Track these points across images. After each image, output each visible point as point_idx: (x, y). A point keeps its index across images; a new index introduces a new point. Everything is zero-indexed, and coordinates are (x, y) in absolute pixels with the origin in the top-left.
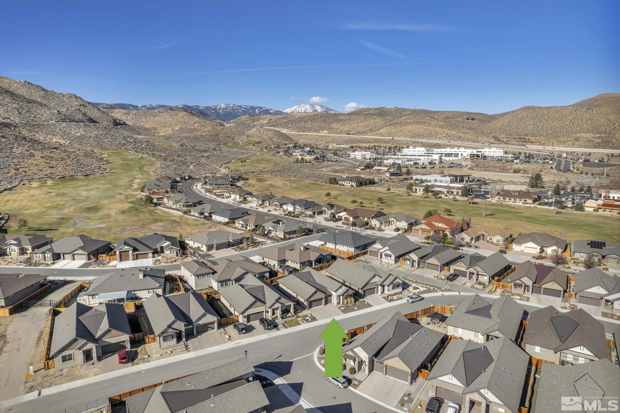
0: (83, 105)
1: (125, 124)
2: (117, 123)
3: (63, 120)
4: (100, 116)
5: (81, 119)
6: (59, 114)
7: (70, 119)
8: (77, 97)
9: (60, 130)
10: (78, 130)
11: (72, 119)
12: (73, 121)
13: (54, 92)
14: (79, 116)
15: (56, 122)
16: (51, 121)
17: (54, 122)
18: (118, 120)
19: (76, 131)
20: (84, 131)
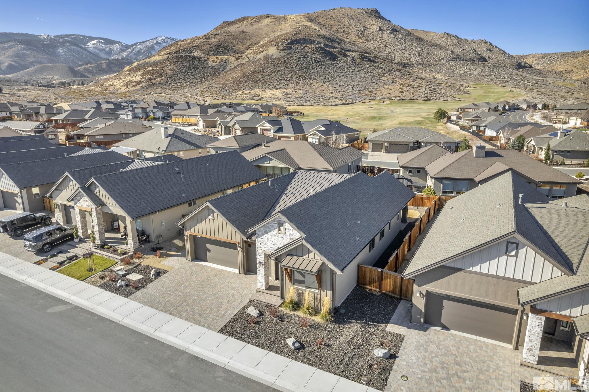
0: (490, 50)
1: (531, 67)
2: (522, 66)
3: (454, 60)
4: (504, 60)
5: (472, 58)
6: (452, 54)
7: (460, 59)
8: (486, 42)
9: (446, 68)
10: (463, 68)
11: (463, 57)
12: (463, 60)
13: (467, 40)
14: (472, 56)
15: (447, 61)
16: (443, 61)
17: (445, 61)
18: (523, 63)
19: (461, 69)
20: (469, 69)
